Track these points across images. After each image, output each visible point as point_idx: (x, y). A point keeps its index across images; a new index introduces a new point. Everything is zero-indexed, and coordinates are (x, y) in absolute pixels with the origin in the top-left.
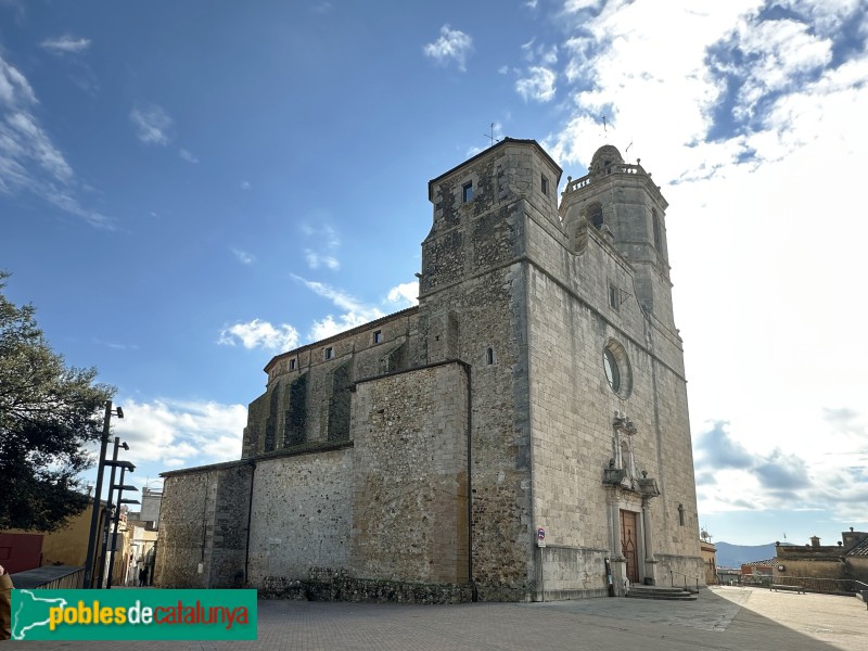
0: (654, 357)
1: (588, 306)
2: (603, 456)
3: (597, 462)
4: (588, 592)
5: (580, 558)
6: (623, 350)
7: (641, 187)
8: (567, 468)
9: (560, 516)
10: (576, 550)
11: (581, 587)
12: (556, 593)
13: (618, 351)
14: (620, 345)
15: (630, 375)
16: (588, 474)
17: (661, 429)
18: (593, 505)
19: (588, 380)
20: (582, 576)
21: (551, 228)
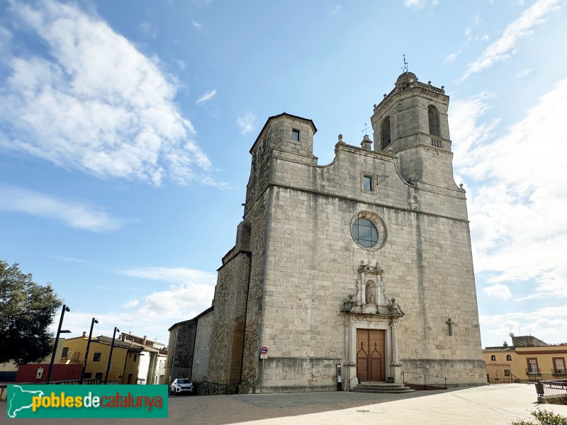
0: (419, 213)
1: (334, 197)
2: (343, 293)
3: (336, 299)
4: (312, 388)
5: (306, 365)
6: (378, 216)
7: (415, 96)
8: (300, 306)
9: (288, 338)
10: (303, 360)
11: (306, 384)
12: (276, 388)
13: (374, 217)
14: (373, 214)
15: (386, 232)
16: (323, 307)
17: (425, 264)
18: (329, 329)
19: (330, 245)
20: (308, 377)
21: (299, 158)
